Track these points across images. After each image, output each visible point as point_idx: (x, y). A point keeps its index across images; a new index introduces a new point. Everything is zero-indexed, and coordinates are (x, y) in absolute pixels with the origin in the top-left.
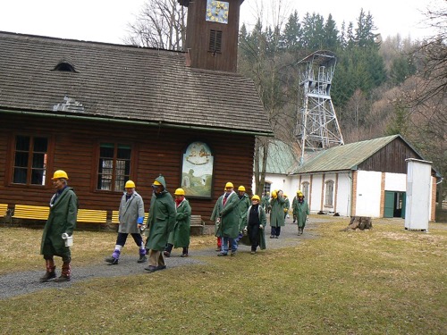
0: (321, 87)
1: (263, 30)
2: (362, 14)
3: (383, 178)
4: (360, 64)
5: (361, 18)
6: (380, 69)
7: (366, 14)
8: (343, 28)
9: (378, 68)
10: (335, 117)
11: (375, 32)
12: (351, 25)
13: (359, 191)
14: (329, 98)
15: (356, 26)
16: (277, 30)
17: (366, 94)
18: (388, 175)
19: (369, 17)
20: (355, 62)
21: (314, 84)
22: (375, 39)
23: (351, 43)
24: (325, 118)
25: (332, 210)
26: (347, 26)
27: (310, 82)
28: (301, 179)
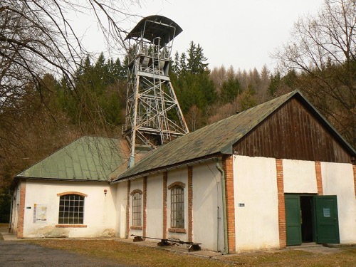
0: (156, 64)
1: (106, 62)
2: (193, 47)
3: (279, 169)
4: (194, 84)
5: (191, 50)
6: (212, 91)
7: (196, 46)
8: (177, 58)
9: (210, 90)
10: (176, 102)
11: (203, 62)
12: (183, 56)
13: (238, 196)
14: (168, 79)
15: (188, 57)
16: (118, 61)
17: (201, 111)
18: (287, 163)
19: (199, 50)
20: (189, 83)
21: (147, 60)
22: (205, 68)
23: (184, 71)
24: (163, 104)
25: (184, 238)
26: (180, 56)
27: (142, 58)
28: (129, 186)
